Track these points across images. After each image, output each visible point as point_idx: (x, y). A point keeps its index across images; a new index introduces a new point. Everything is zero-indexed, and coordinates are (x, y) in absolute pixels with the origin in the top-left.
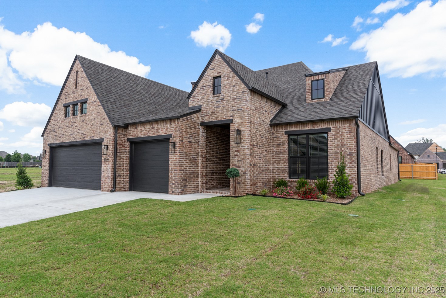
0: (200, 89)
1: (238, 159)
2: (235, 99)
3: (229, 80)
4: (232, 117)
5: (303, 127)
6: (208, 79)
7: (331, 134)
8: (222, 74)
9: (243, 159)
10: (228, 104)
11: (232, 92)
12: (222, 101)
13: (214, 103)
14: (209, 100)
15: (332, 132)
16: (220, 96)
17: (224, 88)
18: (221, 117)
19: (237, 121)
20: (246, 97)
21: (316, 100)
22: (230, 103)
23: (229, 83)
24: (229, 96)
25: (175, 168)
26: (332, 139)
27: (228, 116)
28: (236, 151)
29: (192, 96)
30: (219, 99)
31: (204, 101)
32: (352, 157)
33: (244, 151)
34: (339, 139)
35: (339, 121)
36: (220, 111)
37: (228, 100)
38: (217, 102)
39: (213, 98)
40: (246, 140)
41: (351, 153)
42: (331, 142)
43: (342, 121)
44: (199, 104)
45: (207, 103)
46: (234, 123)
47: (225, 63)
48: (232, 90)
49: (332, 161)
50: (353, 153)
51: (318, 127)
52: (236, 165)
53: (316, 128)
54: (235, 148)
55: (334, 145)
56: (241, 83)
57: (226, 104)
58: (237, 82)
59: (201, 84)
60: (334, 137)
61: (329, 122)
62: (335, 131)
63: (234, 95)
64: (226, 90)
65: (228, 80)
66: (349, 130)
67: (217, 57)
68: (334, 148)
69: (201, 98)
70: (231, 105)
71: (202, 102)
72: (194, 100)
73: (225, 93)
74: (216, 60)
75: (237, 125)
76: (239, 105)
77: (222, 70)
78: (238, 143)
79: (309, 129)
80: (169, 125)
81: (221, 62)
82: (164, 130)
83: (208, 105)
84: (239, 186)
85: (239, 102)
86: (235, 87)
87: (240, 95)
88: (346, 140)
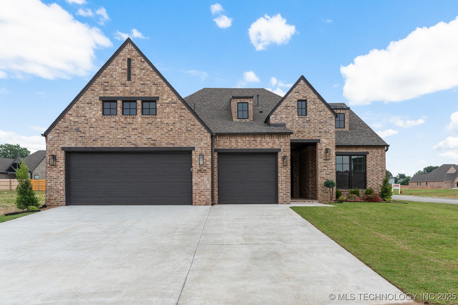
0: (283, 108)
1: (326, 173)
2: (322, 122)
3: (316, 105)
4: (319, 138)
5: (348, 150)
6: (292, 100)
7: (369, 156)
8: (308, 99)
9: (331, 173)
10: (315, 126)
11: (319, 116)
12: (309, 123)
13: (300, 123)
14: (295, 119)
15: (369, 155)
16: (306, 118)
17: (310, 111)
18: (307, 136)
19: (325, 141)
20: (332, 123)
21: (338, 129)
22: (317, 126)
23: (315, 108)
24: (316, 119)
25: (286, 180)
26: (370, 160)
27: (315, 137)
28: (323, 166)
29: (273, 113)
30: (305, 120)
31: (288, 119)
32: (383, 173)
33: (331, 166)
34: (374, 160)
35: (375, 147)
36: (307, 131)
37: (314, 123)
38: (304, 122)
39: (298, 119)
40: (333, 157)
41: (383, 170)
42: (369, 162)
43: (376, 148)
44: (283, 122)
45: (292, 122)
46: (322, 143)
47: (311, 90)
48: (319, 115)
49: (369, 176)
50: (384, 170)
51: (360, 150)
52: (324, 178)
53: (358, 151)
54: (323, 164)
55: (371, 164)
56: (327, 110)
57: (313, 125)
58: (324, 108)
59: (284, 103)
60: (371, 159)
61: (368, 148)
62: (372, 155)
63: (321, 119)
64: (313, 114)
65: (314, 105)
66: (381, 155)
67: (302, 82)
68: (371, 167)
69: (284, 116)
70: (318, 127)
71: (286, 121)
72: (277, 118)
73: (312, 116)
74: (301, 84)
75: (324, 145)
76: (326, 128)
77: (308, 95)
78: (326, 160)
79: (353, 151)
80: (276, 140)
81: (306, 88)
82: (270, 144)
83: (293, 124)
84: (327, 195)
85: (326, 126)
86: (321, 112)
87: (327, 119)
88: (379, 161)
